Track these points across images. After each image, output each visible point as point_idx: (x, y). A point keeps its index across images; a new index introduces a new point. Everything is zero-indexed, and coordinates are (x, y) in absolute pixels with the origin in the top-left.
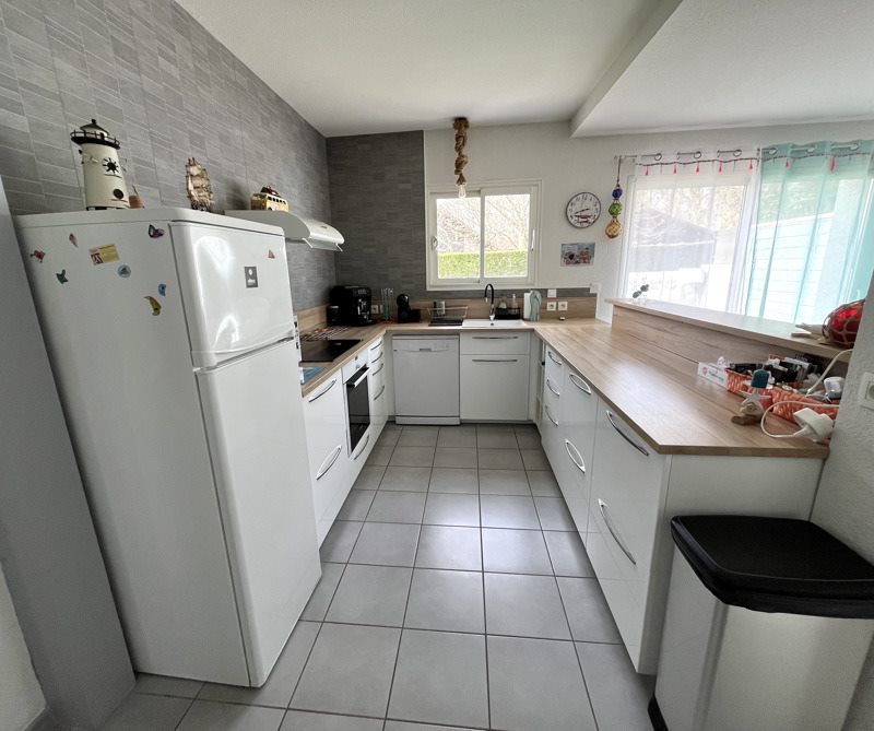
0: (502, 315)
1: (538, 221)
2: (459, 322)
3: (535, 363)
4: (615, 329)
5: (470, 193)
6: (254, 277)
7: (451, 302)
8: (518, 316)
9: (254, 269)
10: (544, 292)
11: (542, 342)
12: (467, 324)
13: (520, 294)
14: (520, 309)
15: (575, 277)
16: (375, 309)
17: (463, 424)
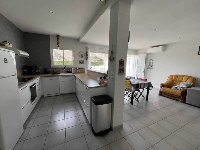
0: (68, 72)
1: (74, 55)
2: (59, 74)
3: (75, 81)
4: (88, 74)
5: (60, 49)
6: (7, 61)
7: (57, 70)
8: (71, 73)
9: (7, 59)
10: (76, 68)
11: (76, 77)
12: (60, 74)
13: (71, 68)
14: (72, 71)
15: (81, 66)
16: (37, 71)
17: (61, 95)
